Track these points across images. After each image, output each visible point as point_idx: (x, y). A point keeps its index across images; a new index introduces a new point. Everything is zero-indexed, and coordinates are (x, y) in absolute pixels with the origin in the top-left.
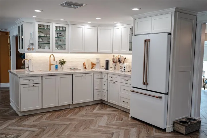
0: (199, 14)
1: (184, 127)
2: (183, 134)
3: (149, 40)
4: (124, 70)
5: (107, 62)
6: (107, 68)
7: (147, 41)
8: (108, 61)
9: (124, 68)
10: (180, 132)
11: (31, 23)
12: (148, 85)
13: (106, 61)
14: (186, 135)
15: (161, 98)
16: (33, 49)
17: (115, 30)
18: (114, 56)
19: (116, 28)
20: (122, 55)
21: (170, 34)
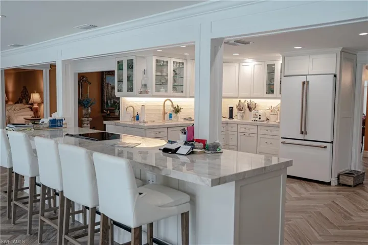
0: (359, 54)
1: (352, 178)
2: (350, 186)
3: (308, 82)
4: (260, 118)
5: (231, 110)
6: (231, 117)
7: (305, 84)
8: (232, 108)
9: (259, 117)
10: (347, 183)
11: (144, 57)
12: (306, 134)
13: (230, 108)
14: (354, 186)
15: (325, 147)
16: (147, 92)
17: (242, 68)
18: (240, 101)
19: (244, 64)
20: (252, 100)
21: (335, 76)
